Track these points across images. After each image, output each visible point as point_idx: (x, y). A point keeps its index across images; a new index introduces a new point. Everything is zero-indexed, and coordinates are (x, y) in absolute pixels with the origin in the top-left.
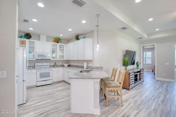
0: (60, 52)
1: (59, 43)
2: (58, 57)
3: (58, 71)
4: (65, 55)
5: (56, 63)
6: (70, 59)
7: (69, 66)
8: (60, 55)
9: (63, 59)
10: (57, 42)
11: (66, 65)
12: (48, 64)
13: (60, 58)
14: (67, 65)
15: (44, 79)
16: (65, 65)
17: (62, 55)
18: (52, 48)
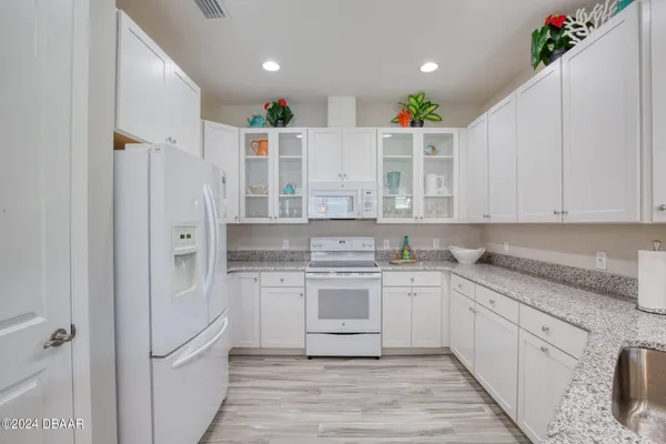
0: (432, 178)
1: (421, 124)
2: (419, 211)
3: (415, 290)
4: (458, 192)
5: (409, 239)
6: (493, 221)
7: (487, 260)
8: (433, 192)
9: (450, 215)
10: (413, 124)
11: (466, 254)
12: (368, 243)
13: (428, 212)
14: (477, 253)
15: (336, 325)
16: (458, 252)
17: (446, 194)
18: (385, 160)
